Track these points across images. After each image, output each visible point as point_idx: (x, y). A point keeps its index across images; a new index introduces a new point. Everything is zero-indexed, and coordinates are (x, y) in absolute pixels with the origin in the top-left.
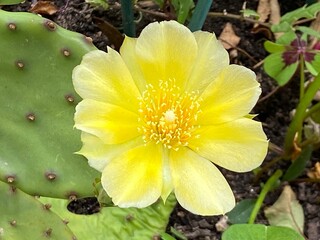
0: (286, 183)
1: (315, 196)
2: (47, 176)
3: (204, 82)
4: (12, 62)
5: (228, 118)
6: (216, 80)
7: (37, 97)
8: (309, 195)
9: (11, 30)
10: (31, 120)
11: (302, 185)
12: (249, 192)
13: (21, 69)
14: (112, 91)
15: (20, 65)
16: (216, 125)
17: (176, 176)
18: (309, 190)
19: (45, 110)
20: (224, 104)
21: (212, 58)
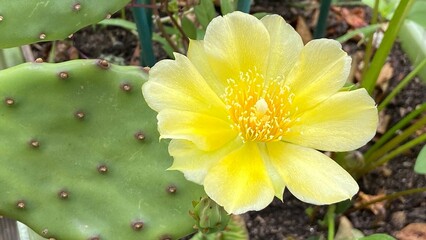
0: (340, 215)
1: (368, 221)
2: (133, 226)
3: (284, 71)
4: (70, 115)
5: (322, 98)
6: (296, 64)
7: (105, 145)
8: (362, 222)
9: (64, 79)
10: (104, 172)
11: (354, 214)
12: (309, 231)
13: (82, 119)
14: (189, 99)
15: (80, 115)
16: (309, 109)
17: (283, 173)
18: (361, 218)
19: (116, 157)
20: (313, 85)
21: (285, 44)
